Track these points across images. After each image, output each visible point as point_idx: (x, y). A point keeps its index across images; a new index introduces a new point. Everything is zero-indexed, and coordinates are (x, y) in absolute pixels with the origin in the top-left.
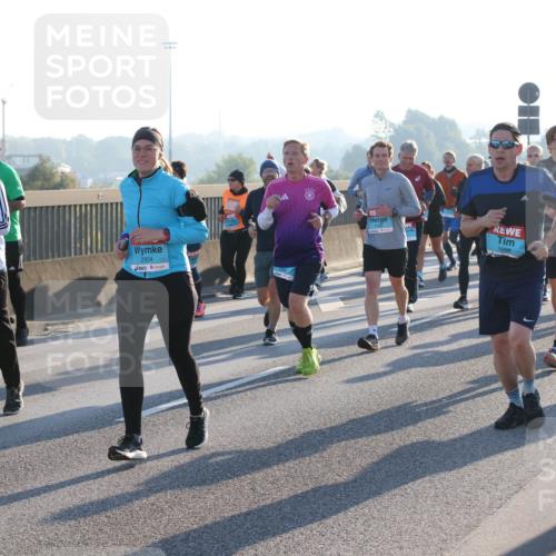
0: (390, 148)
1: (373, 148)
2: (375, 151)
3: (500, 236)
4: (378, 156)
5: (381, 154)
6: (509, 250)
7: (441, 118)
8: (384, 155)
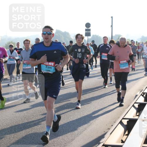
0: (30, 41)
1: (24, 41)
2: (25, 42)
3: (46, 66)
4: (26, 44)
5: (27, 43)
6: (49, 71)
7: (65, 32)
8: (28, 44)
